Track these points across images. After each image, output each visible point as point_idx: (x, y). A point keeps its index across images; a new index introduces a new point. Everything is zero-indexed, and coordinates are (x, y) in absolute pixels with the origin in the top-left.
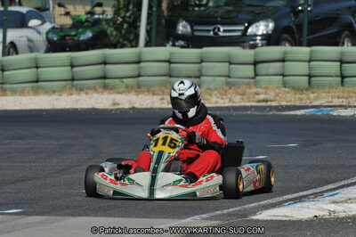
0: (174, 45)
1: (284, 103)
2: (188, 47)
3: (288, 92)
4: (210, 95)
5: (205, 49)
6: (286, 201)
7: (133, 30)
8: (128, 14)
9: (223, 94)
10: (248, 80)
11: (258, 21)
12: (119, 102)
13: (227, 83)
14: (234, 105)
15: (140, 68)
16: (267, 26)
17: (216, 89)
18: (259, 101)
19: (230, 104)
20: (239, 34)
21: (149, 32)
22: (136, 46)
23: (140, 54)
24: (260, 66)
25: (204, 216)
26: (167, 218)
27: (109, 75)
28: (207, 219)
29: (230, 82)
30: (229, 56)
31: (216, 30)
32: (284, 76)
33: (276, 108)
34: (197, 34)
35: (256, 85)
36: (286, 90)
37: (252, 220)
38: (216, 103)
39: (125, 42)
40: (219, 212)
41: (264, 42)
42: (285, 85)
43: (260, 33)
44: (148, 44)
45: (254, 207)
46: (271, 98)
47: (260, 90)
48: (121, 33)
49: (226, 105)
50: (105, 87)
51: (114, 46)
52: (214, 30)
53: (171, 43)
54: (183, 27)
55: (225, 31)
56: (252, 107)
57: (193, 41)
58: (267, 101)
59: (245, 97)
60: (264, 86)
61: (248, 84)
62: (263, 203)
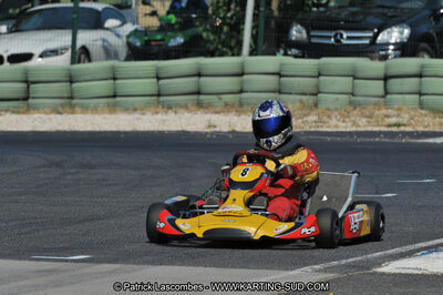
0: (286, 54)
1: (420, 129)
2: (303, 57)
3: (426, 115)
4: (329, 117)
5: (324, 60)
6: (418, 250)
7: (235, 34)
8: (229, 15)
9: (345, 116)
10: (377, 99)
11: (390, 26)
12: (216, 124)
13: (351, 103)
14: (359, 129)
15: (242, 83)
16: (402, 33)
17: (336, 109)
18: (390, 126)
19: (354, 129)
20: (367, 42)
21: (254, 37)
22: (239, 54)
23: (242, 65)
24: (391, 81)
25: (316, 267)
26: (271, 269)
27: (203, 90)
28: (320, 271)
29: (354, 101)
30: (354, 68)
31: (338, 37)
32: (421, 94)
33: (411, 134)
34: (314, 40)
35: (387, 105)
36: (424, 112)
37: (375, 273)
38: (336, 126)
39: (225, 49)
40: (336, 263)
41: (398, 52)
42: (422, 106)
43: (393, 41)
44: (253, 52)
45: (379, 257)
46: (405, 122)
47: (390, 111)
48: (220, 38)
49: (348, 130)
50: (200, 105)
51: (212, 54)
52: (335, 36)
53: (282, 52)
54: (297, 33)
55: (349, 38)
56: (380, 132)
57: (309, 50)
58: (399, 125)
59: (372, 121)
60: (396, 107)
61: (376, 104)
62: (390, 252)
